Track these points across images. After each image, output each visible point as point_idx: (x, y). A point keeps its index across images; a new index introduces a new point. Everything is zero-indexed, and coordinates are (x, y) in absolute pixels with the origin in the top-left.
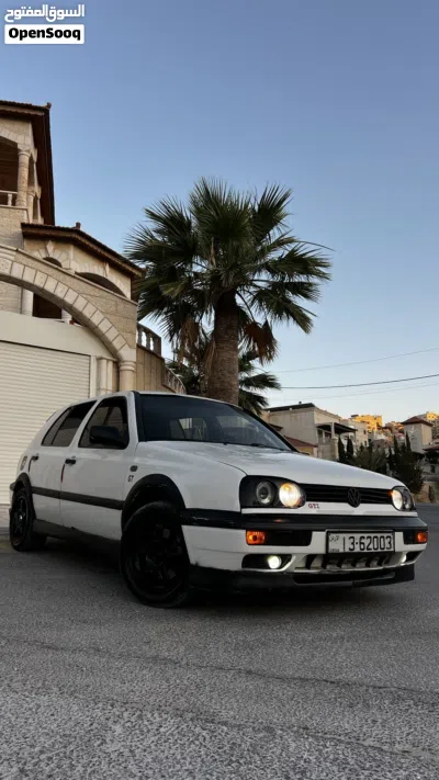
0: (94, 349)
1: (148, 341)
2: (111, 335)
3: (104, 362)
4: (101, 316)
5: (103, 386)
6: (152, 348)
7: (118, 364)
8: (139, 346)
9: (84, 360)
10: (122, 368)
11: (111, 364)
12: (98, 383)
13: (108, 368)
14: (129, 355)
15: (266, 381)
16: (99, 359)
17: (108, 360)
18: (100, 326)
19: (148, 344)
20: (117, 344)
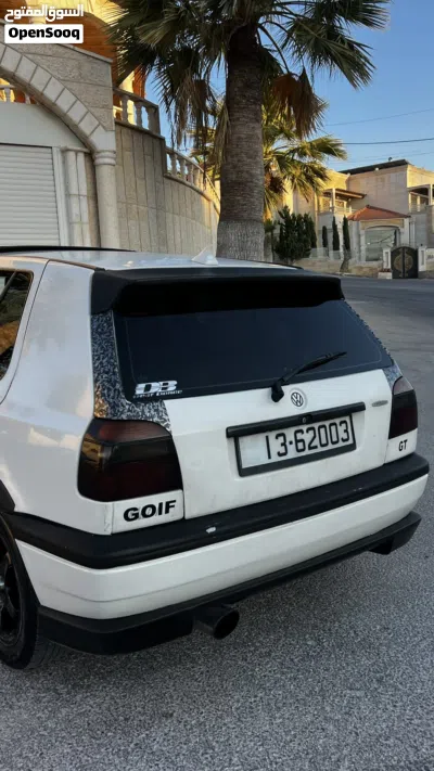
1: (139, 113)
2: (76, 114)
3: (72, 155)
4: (59, 87)
5: (74, 190)
6: (146, 125)
7: (91, 155)
9: (45, 154)
11: (81, 157)
12: (67, 188)
13: (78, 164)
14: (105, 141)
16: (64, 151)
17: (77, 152)
18: (59, 103)
19: (139, 120)
20: (85, 127)
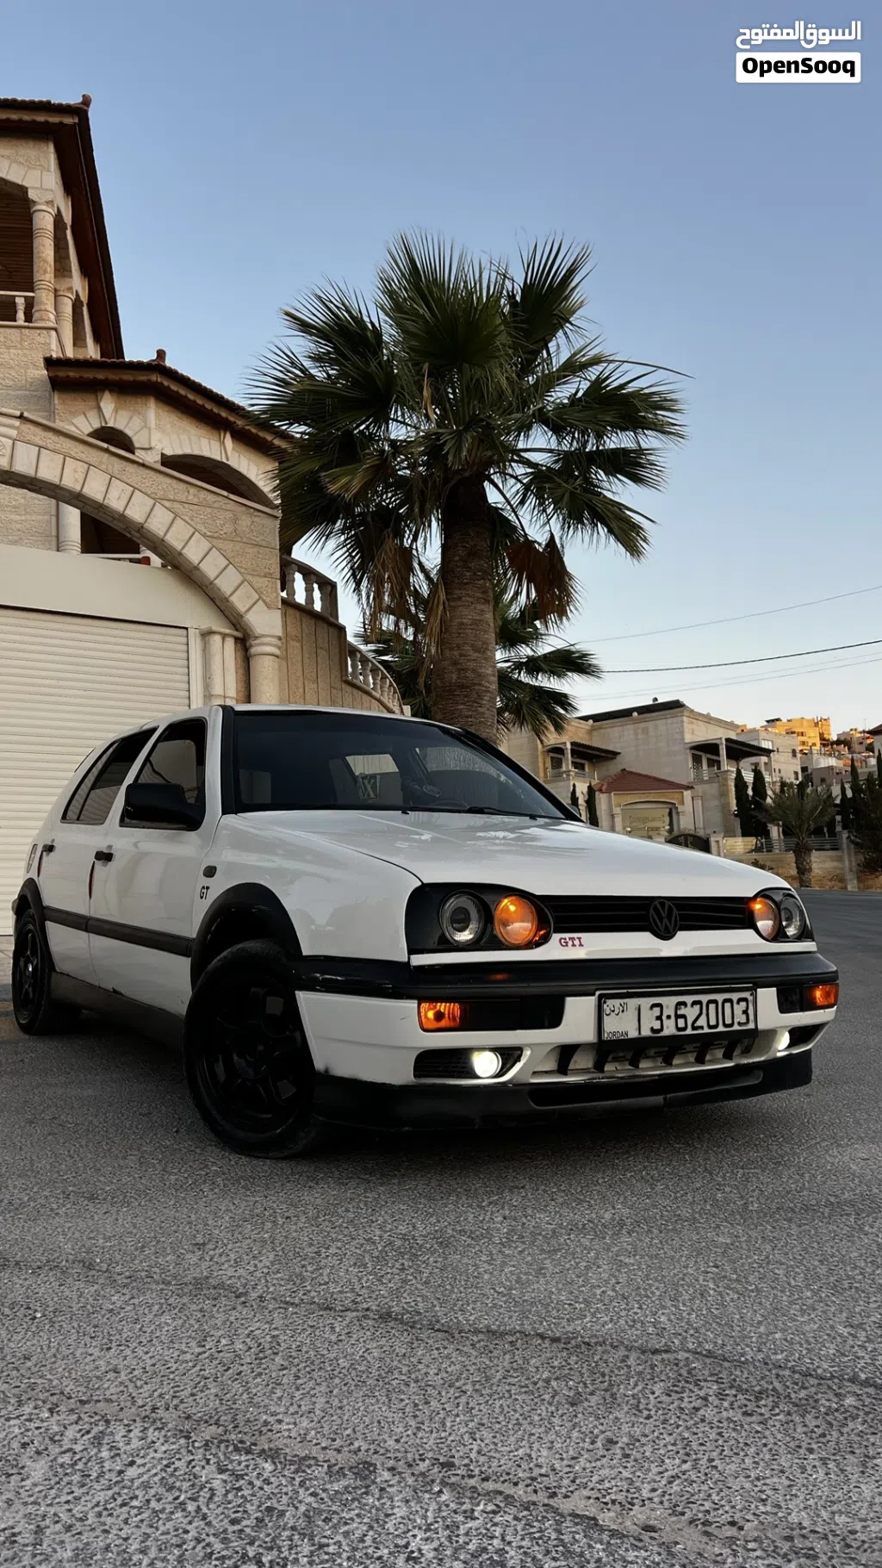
0: (195, 615)
1: (309, 591)
2: (227, 583)
3: (217, 639)
4: (205, 545)
5: (217, 689)
6: (318, 606)
7: (244, 641)
8: (289, 604)
9: (176, 637)
10: (253, 650)
11: (230, 644)
12: (207, 686)
13: (225, 653)
14: (266, 622)
15: (572, 662)
16: (206, 635)
17: (224, 636)
18: (203, 566)
19: (310, 599)
20: (239, 602)
